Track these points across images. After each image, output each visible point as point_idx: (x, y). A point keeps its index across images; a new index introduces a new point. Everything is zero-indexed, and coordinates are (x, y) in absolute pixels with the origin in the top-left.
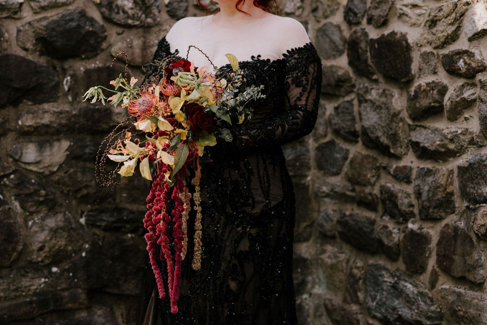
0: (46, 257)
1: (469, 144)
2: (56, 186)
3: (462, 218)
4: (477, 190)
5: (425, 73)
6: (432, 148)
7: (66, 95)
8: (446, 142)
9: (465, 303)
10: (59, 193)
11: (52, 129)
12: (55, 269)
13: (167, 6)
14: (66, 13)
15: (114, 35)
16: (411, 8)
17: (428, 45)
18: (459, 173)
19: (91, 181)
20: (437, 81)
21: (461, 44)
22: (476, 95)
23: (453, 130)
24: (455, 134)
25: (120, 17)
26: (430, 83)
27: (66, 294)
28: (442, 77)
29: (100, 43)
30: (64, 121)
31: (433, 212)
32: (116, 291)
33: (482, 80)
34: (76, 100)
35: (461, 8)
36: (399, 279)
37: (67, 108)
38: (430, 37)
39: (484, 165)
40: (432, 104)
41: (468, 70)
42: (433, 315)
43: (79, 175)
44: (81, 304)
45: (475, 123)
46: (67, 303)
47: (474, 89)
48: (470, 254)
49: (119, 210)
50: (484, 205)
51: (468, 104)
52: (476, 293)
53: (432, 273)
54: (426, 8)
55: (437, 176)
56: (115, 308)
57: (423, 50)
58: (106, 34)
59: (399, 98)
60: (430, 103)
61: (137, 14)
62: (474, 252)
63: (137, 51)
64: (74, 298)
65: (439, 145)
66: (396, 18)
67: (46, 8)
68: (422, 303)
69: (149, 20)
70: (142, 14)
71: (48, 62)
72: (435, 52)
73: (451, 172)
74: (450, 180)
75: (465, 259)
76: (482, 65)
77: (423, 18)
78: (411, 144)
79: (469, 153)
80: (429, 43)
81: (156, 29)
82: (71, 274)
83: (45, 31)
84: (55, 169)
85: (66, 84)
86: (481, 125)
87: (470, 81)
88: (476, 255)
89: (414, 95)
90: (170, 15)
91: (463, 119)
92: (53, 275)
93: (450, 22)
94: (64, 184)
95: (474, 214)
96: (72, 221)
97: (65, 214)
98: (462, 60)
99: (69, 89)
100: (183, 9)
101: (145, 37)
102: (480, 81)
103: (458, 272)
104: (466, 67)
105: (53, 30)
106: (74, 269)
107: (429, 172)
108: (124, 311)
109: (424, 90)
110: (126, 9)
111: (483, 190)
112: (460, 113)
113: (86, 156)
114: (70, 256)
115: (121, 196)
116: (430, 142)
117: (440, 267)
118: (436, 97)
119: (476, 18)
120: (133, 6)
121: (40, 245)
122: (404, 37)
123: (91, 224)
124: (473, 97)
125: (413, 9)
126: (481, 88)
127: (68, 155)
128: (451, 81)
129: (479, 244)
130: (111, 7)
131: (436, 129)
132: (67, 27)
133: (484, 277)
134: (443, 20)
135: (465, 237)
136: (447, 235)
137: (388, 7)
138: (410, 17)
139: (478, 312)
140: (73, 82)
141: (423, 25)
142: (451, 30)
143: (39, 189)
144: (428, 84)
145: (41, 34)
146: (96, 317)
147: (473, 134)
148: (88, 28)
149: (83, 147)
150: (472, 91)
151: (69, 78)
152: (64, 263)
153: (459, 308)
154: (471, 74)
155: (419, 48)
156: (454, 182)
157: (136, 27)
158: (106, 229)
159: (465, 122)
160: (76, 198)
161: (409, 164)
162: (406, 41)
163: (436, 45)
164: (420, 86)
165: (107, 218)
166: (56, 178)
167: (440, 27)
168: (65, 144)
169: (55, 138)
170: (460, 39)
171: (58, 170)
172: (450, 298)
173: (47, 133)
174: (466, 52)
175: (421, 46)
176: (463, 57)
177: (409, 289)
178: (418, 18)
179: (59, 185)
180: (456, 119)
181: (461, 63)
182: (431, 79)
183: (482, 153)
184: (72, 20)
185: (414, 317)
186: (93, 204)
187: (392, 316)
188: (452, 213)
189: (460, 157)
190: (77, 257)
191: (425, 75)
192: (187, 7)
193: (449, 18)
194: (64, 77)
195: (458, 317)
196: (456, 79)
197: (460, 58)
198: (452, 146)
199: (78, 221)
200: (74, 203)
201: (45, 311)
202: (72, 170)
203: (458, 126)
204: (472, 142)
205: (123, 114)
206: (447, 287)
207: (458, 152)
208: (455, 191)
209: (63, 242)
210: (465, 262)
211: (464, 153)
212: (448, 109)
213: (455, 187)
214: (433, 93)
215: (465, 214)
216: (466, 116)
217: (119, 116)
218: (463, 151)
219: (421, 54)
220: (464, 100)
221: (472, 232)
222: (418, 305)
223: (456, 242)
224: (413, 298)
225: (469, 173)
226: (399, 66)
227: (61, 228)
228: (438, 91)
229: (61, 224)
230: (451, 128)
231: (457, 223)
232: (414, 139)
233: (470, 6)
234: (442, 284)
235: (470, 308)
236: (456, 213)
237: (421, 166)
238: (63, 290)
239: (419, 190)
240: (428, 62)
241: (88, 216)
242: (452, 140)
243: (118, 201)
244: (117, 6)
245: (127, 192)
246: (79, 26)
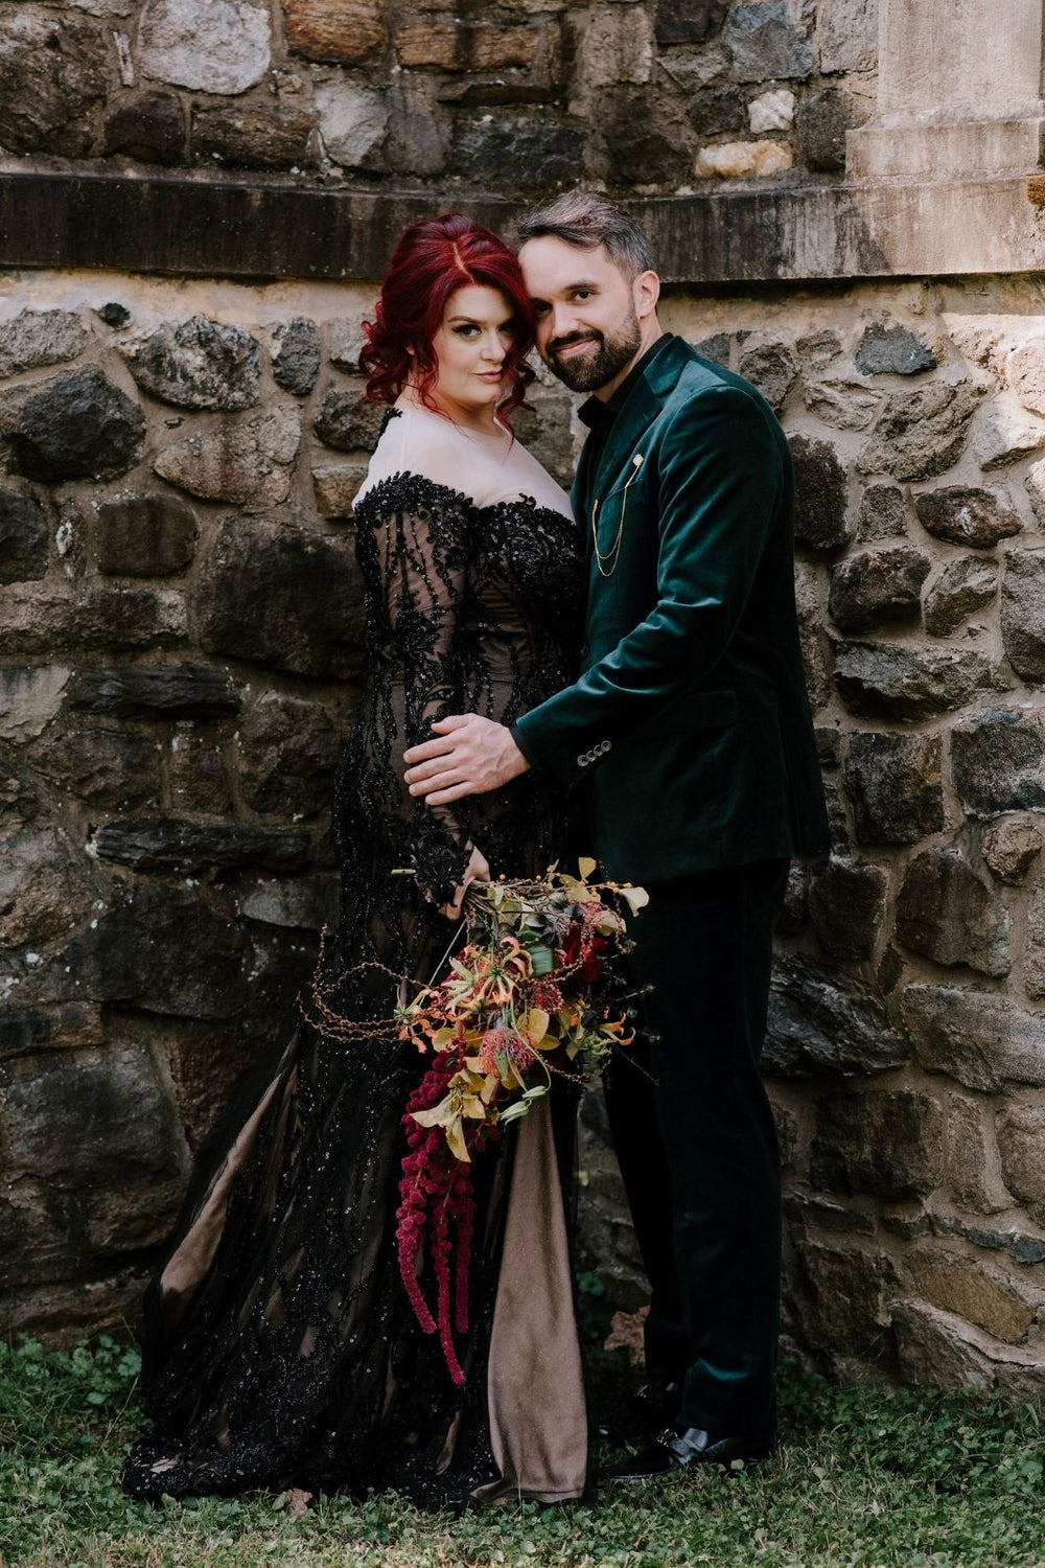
0: (16, 928)
1: (977, 686)
2: (39, 769)
3: (959, 841)
4: (997, 782)
5: (877, 532)
6: (893, 693)
7: (60, 563)
8: (925, 679)
9: (966, 1017)
10: (43, 784)
11: (33, 642)
12: (32, 958)
13: (275, 363)
14: (65, 378)
15: (162, 428)
16: (842, 391)
17: (886, 474)
18: (954, 745)
19: (115, 758)
20: (906, 550)
21: (964, 475)
22: (995, 583)
23: (941, 654)
24: (945, 663)
25: (175, 389)
26: (888, 554)
27: (58, 1012)
28: (918, 543)
29: (130, 447)
30: (58, 624)
31: (892, 829)
32: (163, 1009)
33: (1013, 554)
34: (82, 575)
35: (964, 401)
36: (803, 976)
37: (64, 592)
38: (890, 456)
39: (1014, 730)
40: (894, 599)
41: (980, 530)
42: (887, 1049)
43: (88, 744)
44: (88, 1036)
45: (992, 642)
46: (59, 1033)
47: (989, 570)
48: (978, 915)
49: (169, 825)
50: (1012, 811)
51: (977, 601)
52: (990, 997)
53: (885, 960)
54: (879, 393)
55: (902, 753)
56: (156, 1047)
57: (873, 482)
58: (144, 425)
59: (808, 582)
60: (890, 597)
61: (213, 380)
62: (987, 910)
63: (213, 465)
64: (74, 1022)
65: (907, 686)
66: (802, 408)
67: (25, 368)
68: (861, 1024)
69: (238, 395)
70: (221, 382)
71: (23, 488)
72: (902, 488)
73: (937, 743)
74: (932, 760)
75: (966, 927)
76: (1013, 523)
77: (871, 414)
78: (838, 684)
79: (978, 704)
80: (889, 468)
81: (249, 415)
82: (68, 969)
83: (23, 419)
84: (38, 732)
85: (62, 539)
86: (1006, 646)
87: (981, 554)
88: (993, 916)
89: (849, 578)
90: (280, 384)
91: (965, 632)
92: (31, 971)
93: (938, 427)
94: (57, 765)
95: (988, 831)
96: (70, 848)
97: (56, 833)
98: (965, 510)
99: (68, 553)
100: (308, 370)
101: (225, 434)
102: (1008, 556)
103: (948, 953)
104: (975, 524)
105: (40, 417)
106: (75, 956)
107: (881, 745)
108: (176, 1053)
109: (876, 569)
110: (190, 369)
111: (1011, 780)
112: (958, 620)
113: (103, 702)
114: (65, 929)
115: (172, 794)
116: (887, 681)
117: (903, 946)
118: (905, 584)
119: (1001, 424)
120: (205, 364)
121: (6, 902)
122: (826, 451)
123: (110, 855)
124: (990, 587)
125: (846, 394)
126: (1009, 569)
127: (64, 700)
128: (936, 550)
129: (1000, 894)
130: (159, 365)
131: (901, 653)
132: (70, 411)
133: (1008, 962)
134: (922, 421)
135: (966, 879)
136: (924, 878)
137: (787, 383)
138: (841, 410)
139: (997, 1035)
140: (78, 535)
141: (871, 428)
142: (941, 444)
143: (5, 776)
144: (884, 557)
145: (13, 425)
146: (119, 1066)
147: (989, 663)
148: (112, 413)
149: (97, 682)
150: (985, 575)
151: (69, 525)
152: (53, 945)
153: (953, 1028)
154: (986, 539)
155: (863, 478)
156: (943, 767)
157: (208, 409)
158: (141, 868)
159: (968, 637)
160: (79, 796)
161: (832, 726)
162: (833, 461)
163: (905, 475)
164: (865, 560)
165: (144, 844)
166: (38, 751)
167: (913, 437)
168: (61, 675)
169: (36, 660)
170: (961, 464)
171: (44, 732)
172: (928, 1008)
173: (20, 649)
174: (976, 493)
175: (869, 473)
176: (969, 503)
177: (830, 994)
178: (860, 413)
179: (43, 767)
180: (949, 633)
181: (963, 515)
182: (891, 545)
183: (1009, 705)
184: (78, 395)
185: (842, 1054)
186: (114, 811)
187: (783, 1057)
188: (935, 831)
189: (956, 713)
190: (80, 931)
191: (877, 536)
192: (318, 364)
193: (936, 419)
194: (59, 524)
195: (949, 1048)
196: (949, 547)
197: (961, 505)
198: (937, 689)
199: (82, 850)
200: (74, 807)
201: (15, 1050)
202: (71, 734)
203: (955, 647)
204: (985, 682)
205: (181, 608)
206: (923, 986)
207: (951, 702)
208: (944, 783)
209: (53, 897)
210: (967, 931)
211: (966, 702)
212: (930, 610)
213: (945, 775)
214: (894, 578)
215: (965, 832)
216: (973, 625)
217: (171, 611)
218: (963, 700)
219: (868, 492)
220: (969, 592)
221: (984, 868)
222: (851, 1028)
223: (944, 890)
224: (841, 1013)
225: (979, 747)
226: (812, 513)
227: (51, 865)
228: (909, 571)
229: (52, 856)
230: (936, 650)
231: (947, 851)
232: (845, 672)
233: (985, 397)
234: (910, 982)
235: (977, 1027)
236: (945, 829)
237: (862, 731)
238: (51, 1004)
239: (857, 783)
240: (885, 509)
241: (101, 836)
242: (938, 677)
243: (167, 804)
244: (172, 364)
245: (185, 784)
246: (94, 410)
